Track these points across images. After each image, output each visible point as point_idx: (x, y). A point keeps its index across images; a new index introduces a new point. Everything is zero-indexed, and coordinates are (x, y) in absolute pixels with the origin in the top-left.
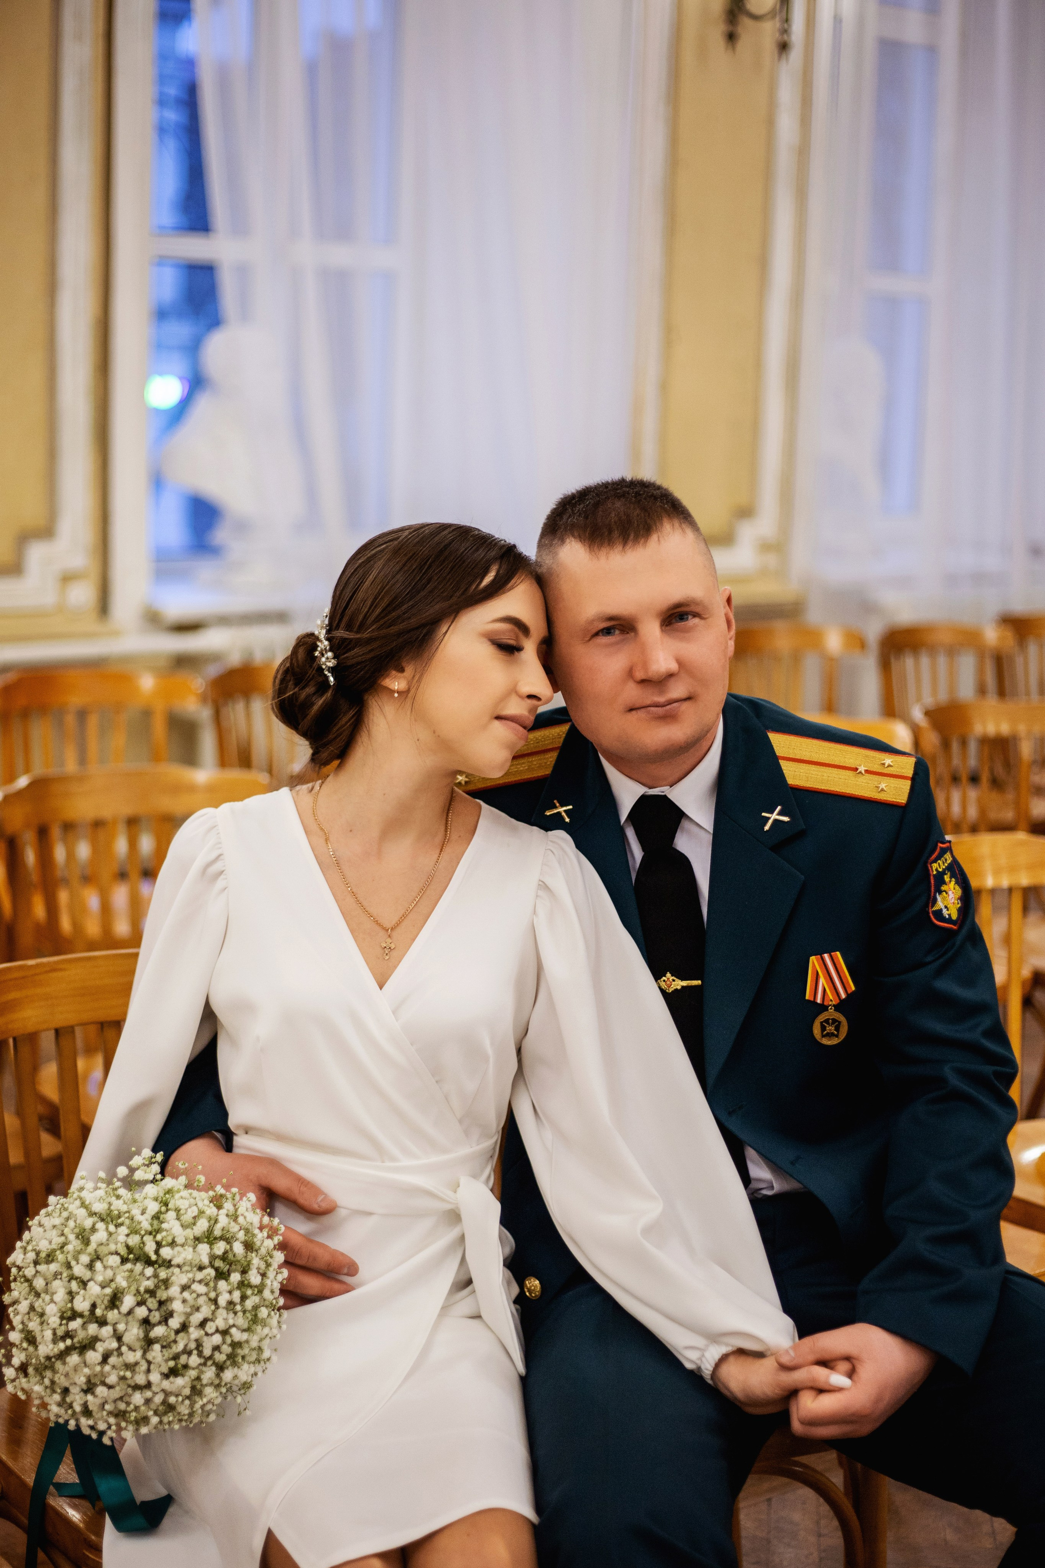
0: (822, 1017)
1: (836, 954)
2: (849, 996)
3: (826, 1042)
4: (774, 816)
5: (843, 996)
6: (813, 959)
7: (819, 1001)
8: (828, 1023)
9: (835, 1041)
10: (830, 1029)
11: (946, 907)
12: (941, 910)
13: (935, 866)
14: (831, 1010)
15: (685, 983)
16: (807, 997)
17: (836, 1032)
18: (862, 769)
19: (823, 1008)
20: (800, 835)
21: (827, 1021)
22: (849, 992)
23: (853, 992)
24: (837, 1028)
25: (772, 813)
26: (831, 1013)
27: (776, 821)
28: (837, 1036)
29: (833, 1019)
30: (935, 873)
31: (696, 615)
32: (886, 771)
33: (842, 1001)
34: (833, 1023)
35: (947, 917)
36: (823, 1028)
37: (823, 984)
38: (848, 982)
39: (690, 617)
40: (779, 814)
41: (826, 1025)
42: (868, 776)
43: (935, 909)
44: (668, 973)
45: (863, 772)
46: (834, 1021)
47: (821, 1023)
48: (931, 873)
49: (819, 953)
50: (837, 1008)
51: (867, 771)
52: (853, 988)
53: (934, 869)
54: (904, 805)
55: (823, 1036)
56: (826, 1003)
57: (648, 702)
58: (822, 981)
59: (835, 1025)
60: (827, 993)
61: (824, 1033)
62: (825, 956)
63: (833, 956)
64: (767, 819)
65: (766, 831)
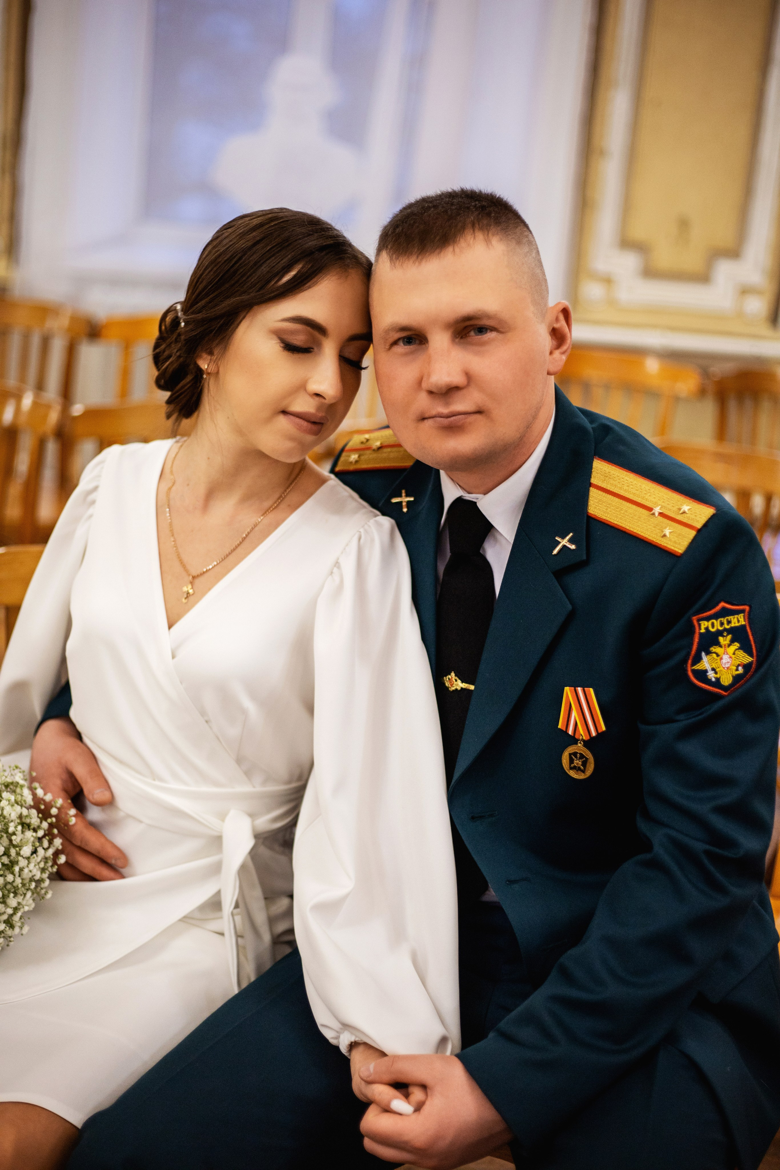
0: (571, 749)
1: (589, 690)
2: (599, 735)
3: (572, 774)
4: (564, 542)
5: (594, 734)
6: (567, 689)
7: (570, 732)
8: (576, 757)
9: (581, 776)
10: (578, 763)
11: (713, 669)
12: (706, 671)
13: (704, 624)
14: (579, 744)
15: (464, 685)
16: (559, 727)
17: (582, 767)
18: (657, 510)
19: (573, 740)
20: (582, 565)
21: (575, 754)
22: (600, 731)
23: (603, 732)
24: (584, 764)
25: (563, 538)
26: (579, 748)
27: (564, 546)
28: (583, 771)
29: (581, 754)
30: (703, 631)
31: (493, 329)
32: (679, 517)
33: (592, 739)
34: (580, 758)
35: (713, 679)
36: (571, 761)
37: (575, 717)
38: (599, 721)
39: (488, 331)
40: (570, 541)
41: (574, 758)
42: (661, 519)
44: (453, 672)
45: (657, 514)
46: (582, 756)
47: (570, 754)
48: (698, 631)
49: (574, 685)
50: (587, 744)
51: (661, 514)
52: (604, 728)
53: (703, 627)
54: (679, 555)
55: (571, 768)
56: (577, 736)
57: (434, 412)
58: (574, 714)
59: (582, 760)
60: (579, 729)
61: (572, 765)
62: (579, 689)
63: (587, 693)
64: (559, 543)
65: (555, 555)
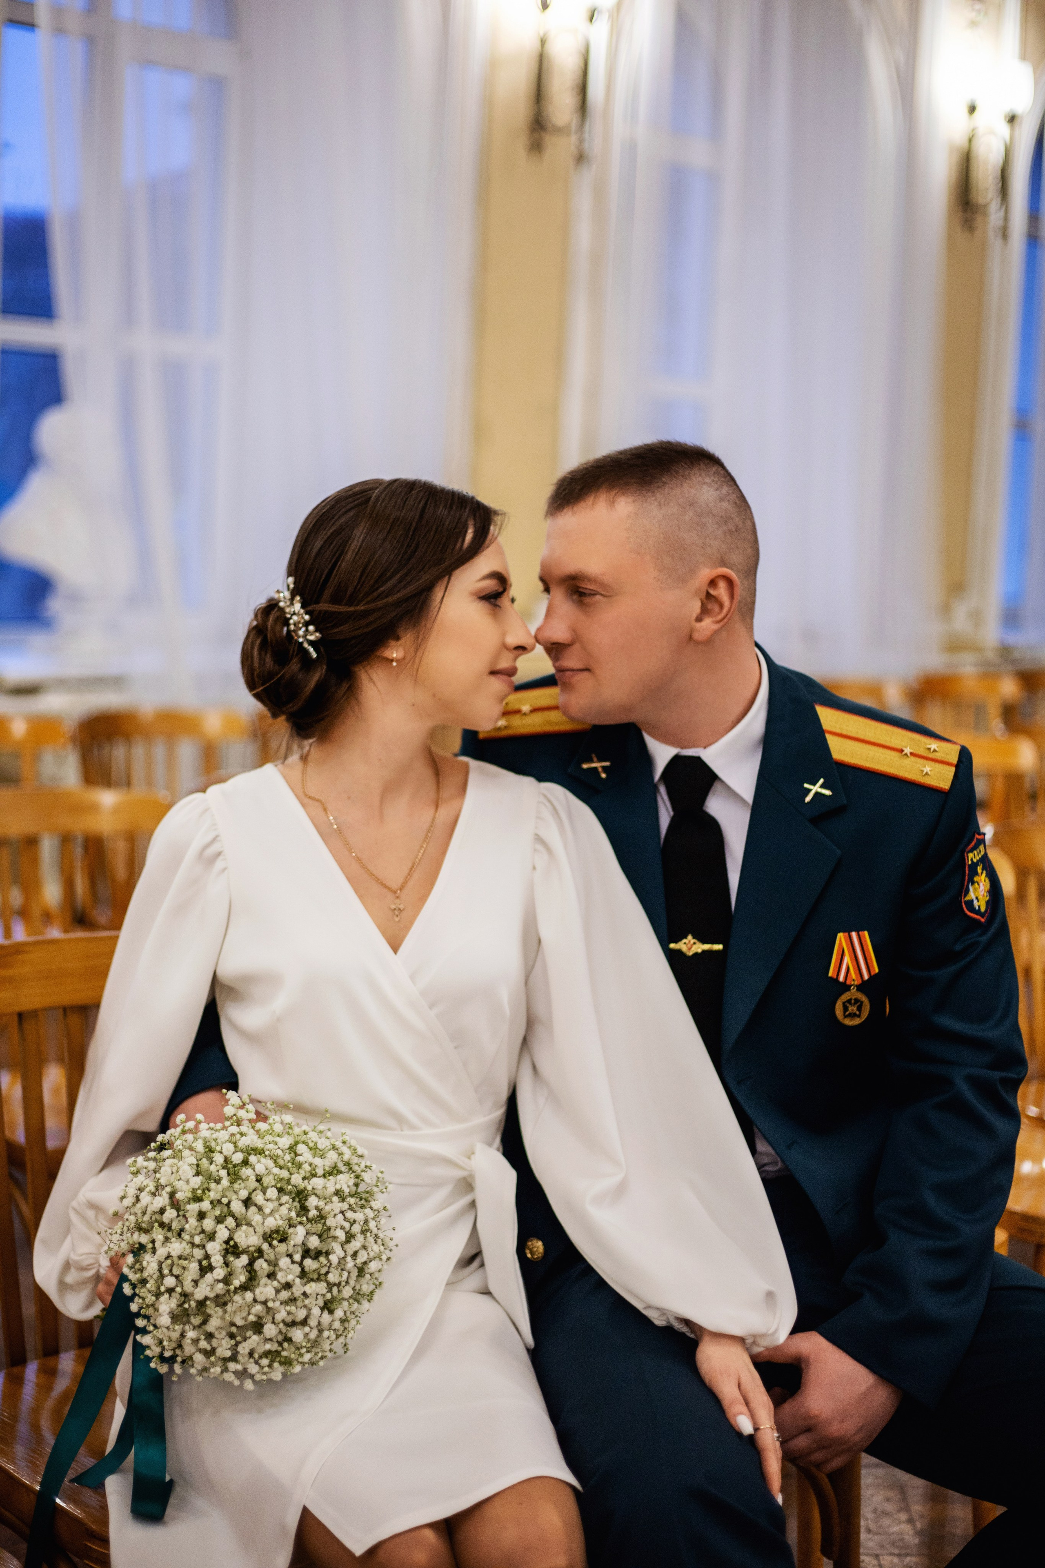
0: (844, 997)
1: (864, 934)
2: (871, 977)
3: (849, 1022)
4: (816, 788)
5: (866, 977)
6: (840, 935)
7: (843, 979)
8: (850, 1004)
9: (857, 1022)
10: (852, 1009)
11: (978, 898)
12: (972, 901)
13: (971, 855)
14: (853, 990)
15: (706, 947)
16: (830, 974)
17: (859, 1013)
18: (907, 751)
19: (845, 987)
20: (840, 811)
21: (849, 1001)
22: (873, 974)
23: (876, 975)
24: (859, 1009)
25: (814, 784)
26: (853, 994)
27: (817, 794)
28: (859, 1016)
29: (855, 1000)
30: (970, 862)
32: (931, 756)
33: (864, 982)
34: (855, 1003)
35: (977, 908)
36: (845, 1009)
37: (847, 963)
38: (872, 963)
40: (822, 786)
41: (848, 1005)
42: (913, 759)
43: (967, 898)
44: (690, 935)
45: (909, 754)
46: (857, 1001)
47: (845, 1003)
48: (967, 862)
49: (848, 930)
50: (860, 988)
51: (911, 754)
52: (877, 970)
53: (970, 859)
54: (947, 791)
55: (845, 1017)
56: (848, 982)
58: (847, 959)
59: (858, 1005)
60: (851, 974)
61: (847, 1013)
62: (854, 934)
63: (861, 937)
64: (809, 790)
65: (808, 803)
